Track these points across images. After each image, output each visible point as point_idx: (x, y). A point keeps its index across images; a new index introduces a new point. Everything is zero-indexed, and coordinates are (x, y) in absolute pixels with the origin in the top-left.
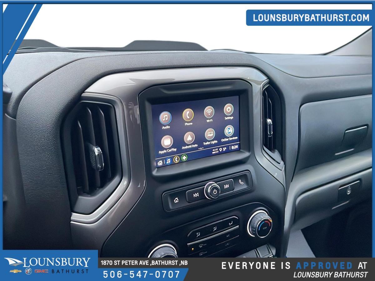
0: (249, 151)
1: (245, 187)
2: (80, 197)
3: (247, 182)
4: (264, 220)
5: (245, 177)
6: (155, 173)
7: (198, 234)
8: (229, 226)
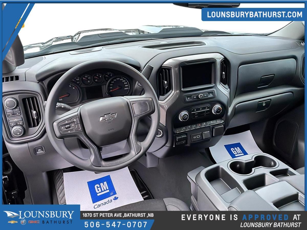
0: (215, 84)
1: (212, 96)
2: (160, 96)
3: (213, 95)
4: (219, 108)
5: (212, 93)
6: (182, 89)
7: (195, 110)
8: (206, 109)
